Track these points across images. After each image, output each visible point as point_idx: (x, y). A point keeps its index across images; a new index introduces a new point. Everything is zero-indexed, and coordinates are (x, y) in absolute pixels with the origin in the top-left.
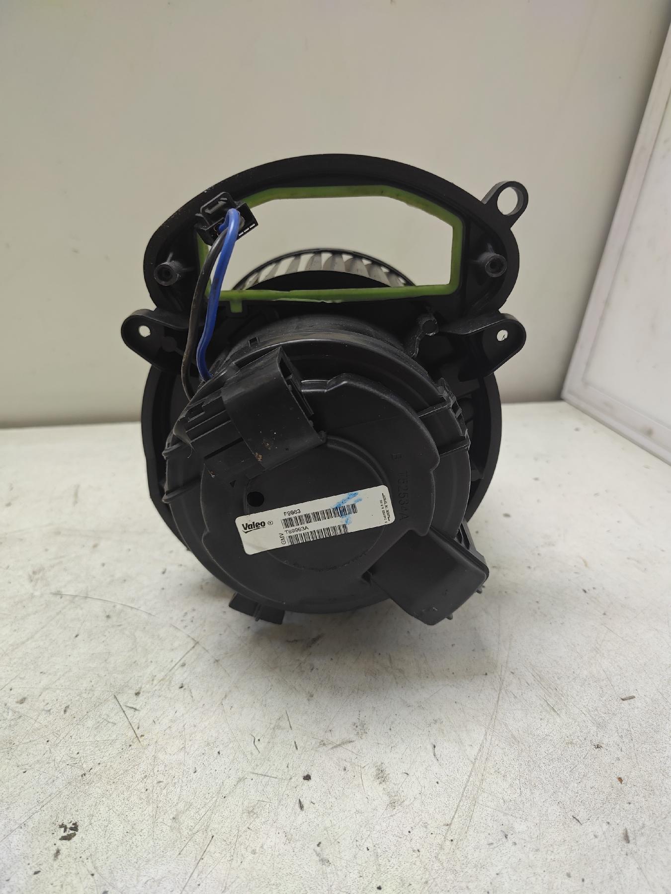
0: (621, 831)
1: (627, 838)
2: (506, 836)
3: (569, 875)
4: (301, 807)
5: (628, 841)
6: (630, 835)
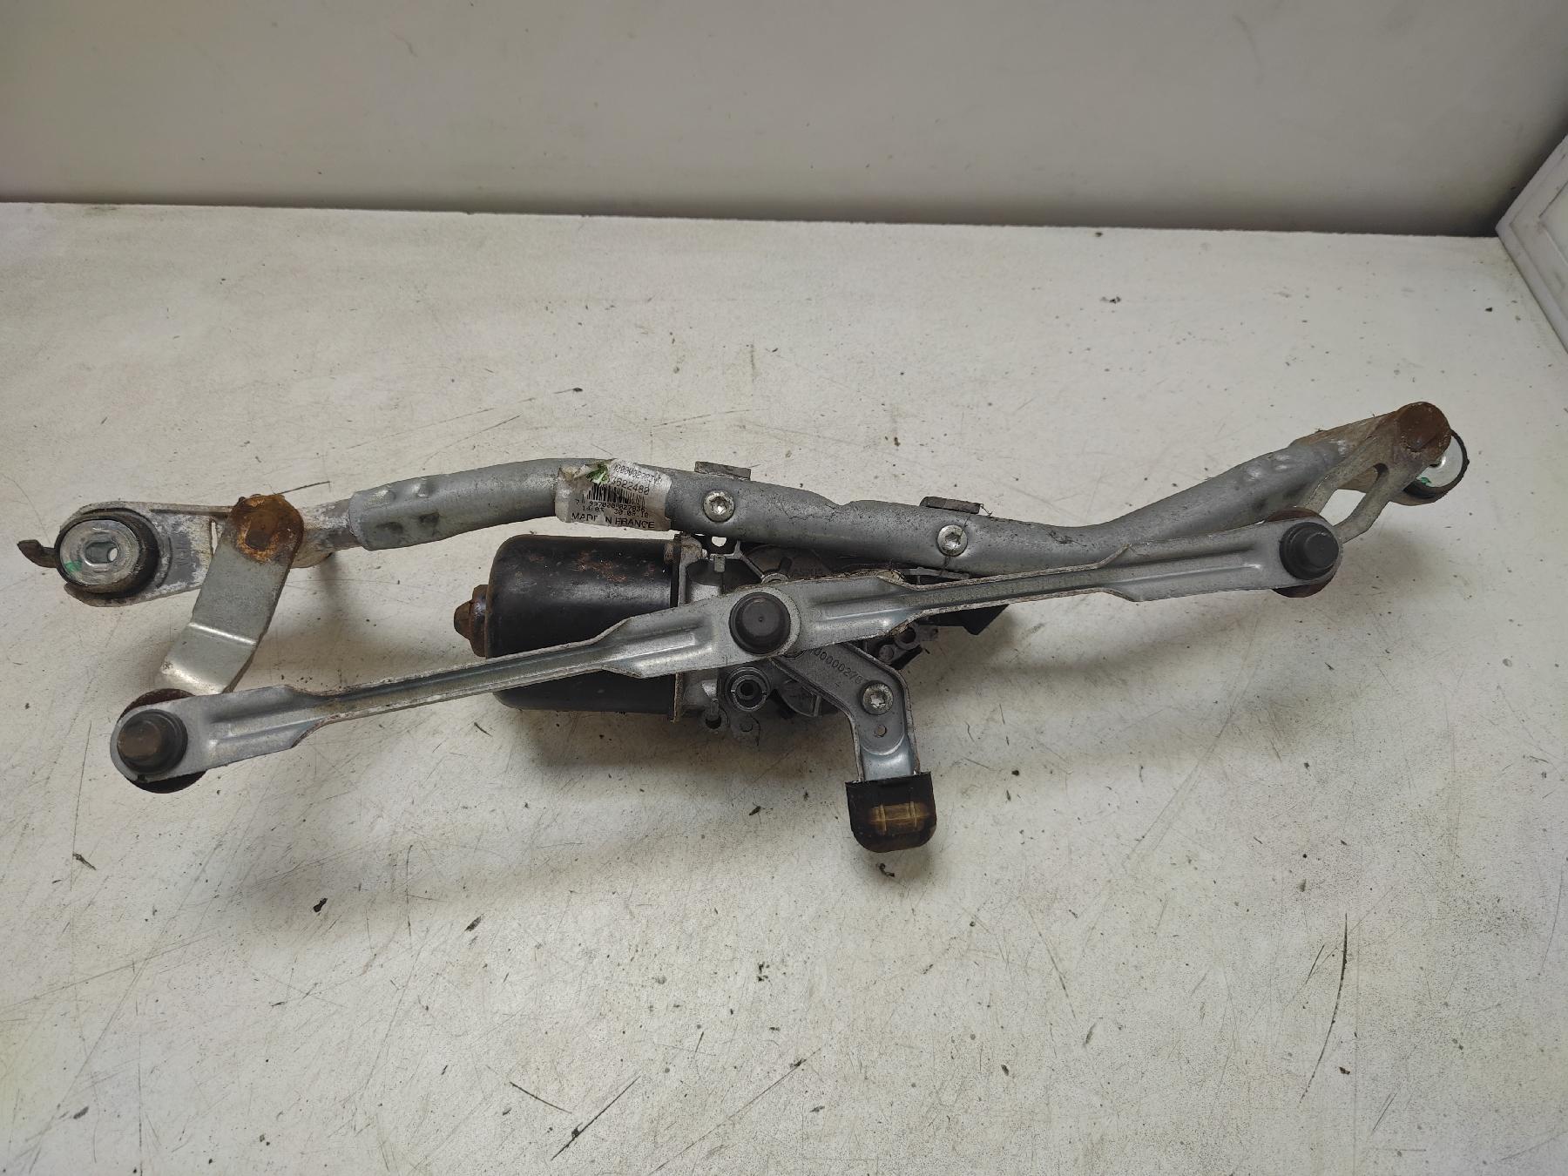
0: (1300, 881)
1: (1303, 888)
2: (1190, 861)
3: (1237, 904)
4: (1009, 798)
5: (1303, 890)
6: (1307, 886)
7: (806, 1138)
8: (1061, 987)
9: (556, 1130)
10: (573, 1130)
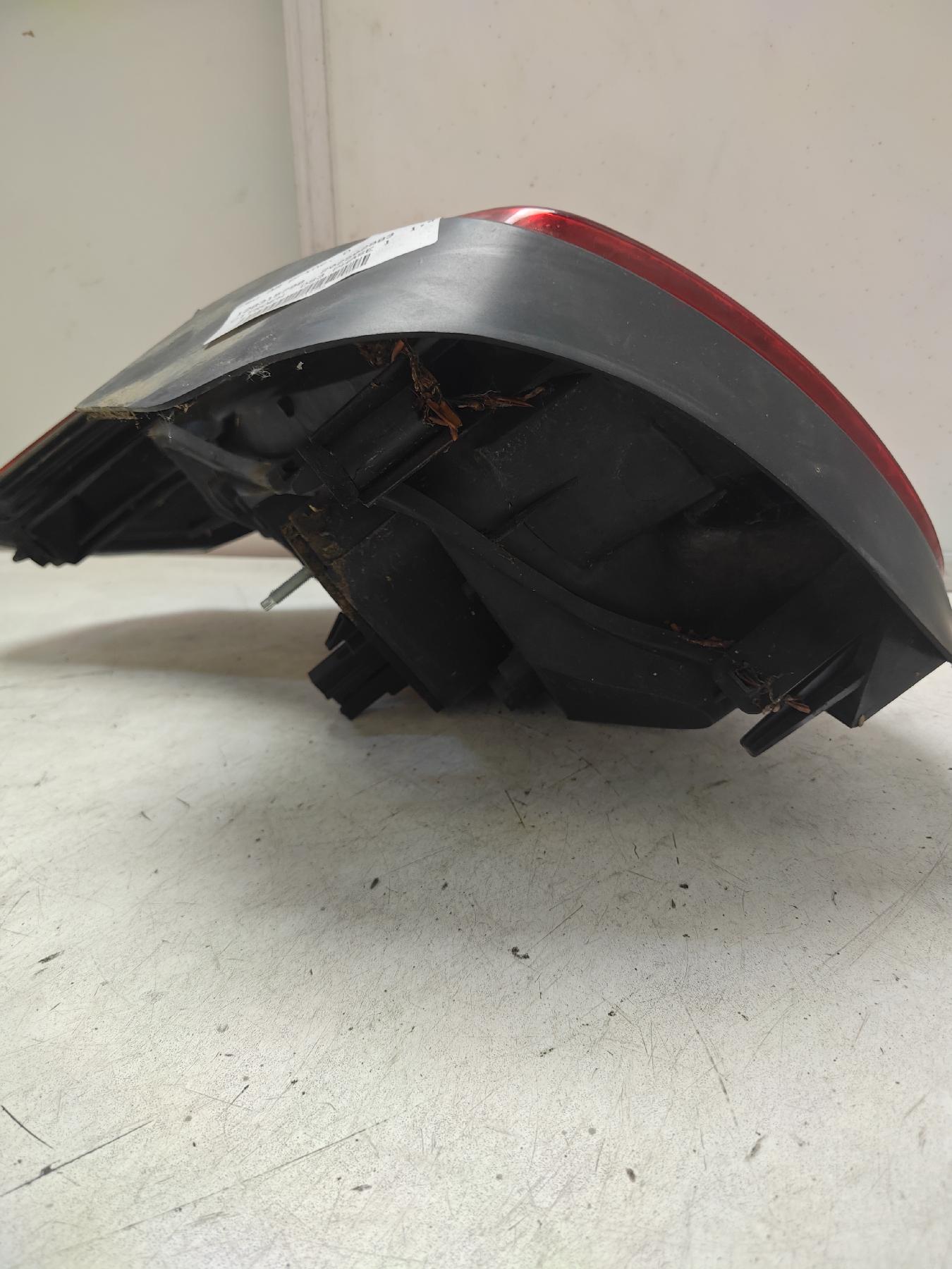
7: (336, 1219)
8: (722, 1091)
9: (25, 1163)
10: (44, 1166)
